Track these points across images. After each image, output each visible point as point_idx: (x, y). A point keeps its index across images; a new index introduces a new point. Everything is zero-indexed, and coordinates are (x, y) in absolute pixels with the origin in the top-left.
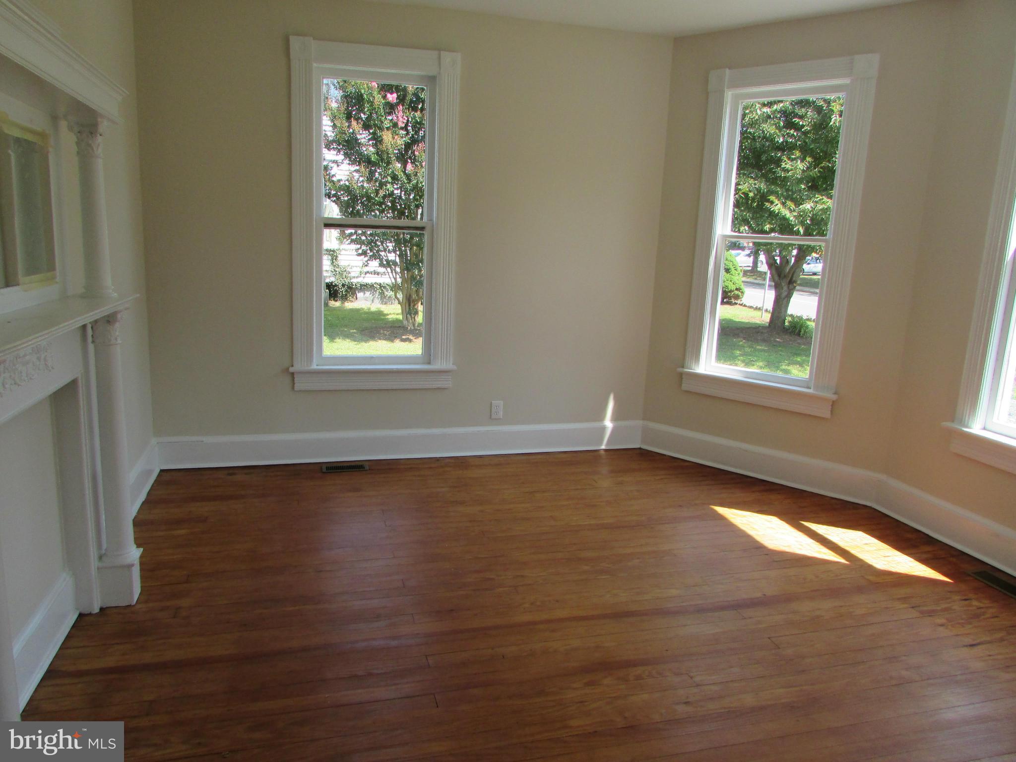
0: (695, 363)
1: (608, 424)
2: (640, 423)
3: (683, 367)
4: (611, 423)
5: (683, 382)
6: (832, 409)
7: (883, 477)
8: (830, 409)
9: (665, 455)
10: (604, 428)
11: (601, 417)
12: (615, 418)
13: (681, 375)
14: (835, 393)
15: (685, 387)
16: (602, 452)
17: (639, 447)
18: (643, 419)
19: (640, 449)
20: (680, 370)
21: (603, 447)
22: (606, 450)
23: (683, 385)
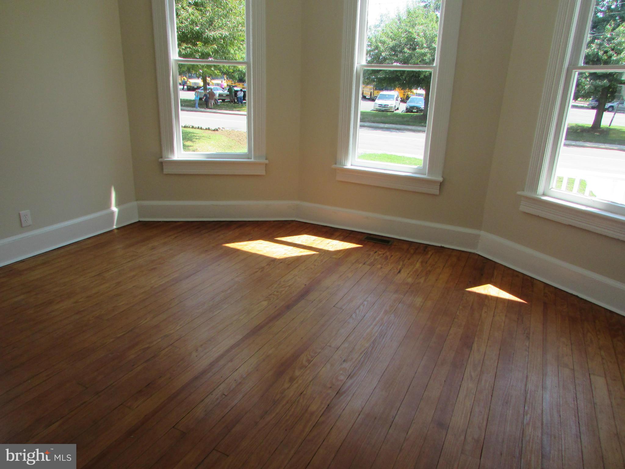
0: (171, 154)
1: (115, 209)
2: (135, 204)
3: (162, 158)
4: (117, 208)
5: (164, 168)
6: (266, 169)
7: (298, 202)
8: (265, 169)
9: (160, 222)
10: (113, 213)
11: (109, 205)
12: (118, 205)
13: (162, 163)
14: (266, 159)
15: (166, 171)
16: (116, 231)
17: (138, 220)
18: (137, 200)
19: (139, 221)
20: (160, 160)
21: (115, 227)
22: (118, 229)
23: (164, 170)
